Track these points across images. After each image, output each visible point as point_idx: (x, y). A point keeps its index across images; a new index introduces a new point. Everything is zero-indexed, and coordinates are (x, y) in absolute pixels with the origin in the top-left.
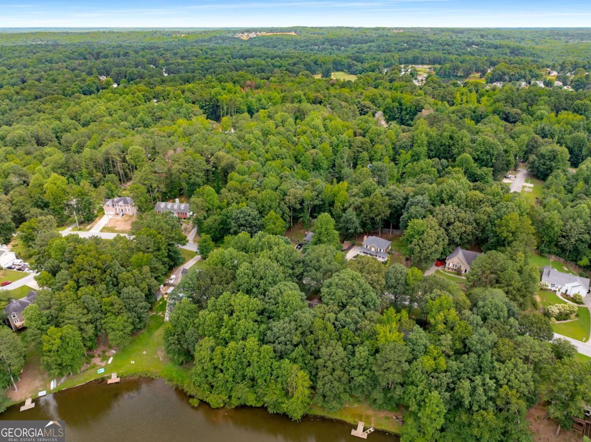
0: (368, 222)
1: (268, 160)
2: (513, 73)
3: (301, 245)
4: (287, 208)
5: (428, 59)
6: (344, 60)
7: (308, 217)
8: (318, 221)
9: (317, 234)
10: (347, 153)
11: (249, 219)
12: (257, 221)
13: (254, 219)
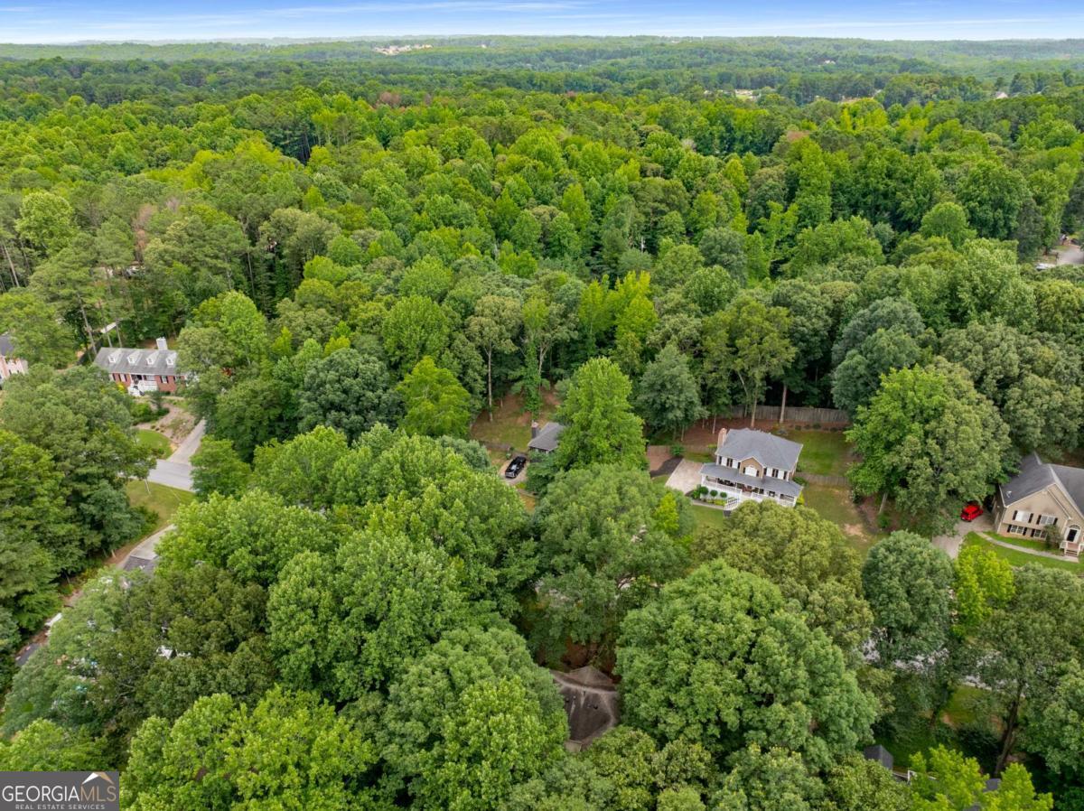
0: (723, 385)
1: (419, 228)
2: (927, 92)
3: (520, 462)
4: (476, 353)
5: (749, 79)
6: (586, 78)
7: (538, 377)
8: (576, 385)
9: (576, 427)
10: (631, 214)
11: (355, 385)
12: (380, 392)
13: (372, 386)
